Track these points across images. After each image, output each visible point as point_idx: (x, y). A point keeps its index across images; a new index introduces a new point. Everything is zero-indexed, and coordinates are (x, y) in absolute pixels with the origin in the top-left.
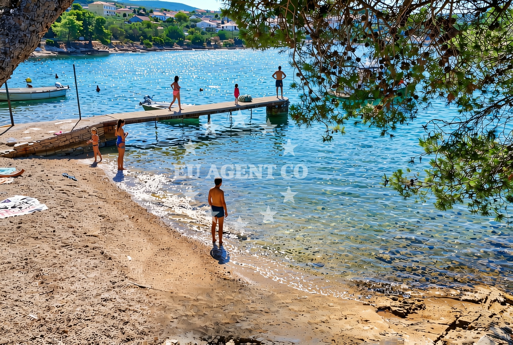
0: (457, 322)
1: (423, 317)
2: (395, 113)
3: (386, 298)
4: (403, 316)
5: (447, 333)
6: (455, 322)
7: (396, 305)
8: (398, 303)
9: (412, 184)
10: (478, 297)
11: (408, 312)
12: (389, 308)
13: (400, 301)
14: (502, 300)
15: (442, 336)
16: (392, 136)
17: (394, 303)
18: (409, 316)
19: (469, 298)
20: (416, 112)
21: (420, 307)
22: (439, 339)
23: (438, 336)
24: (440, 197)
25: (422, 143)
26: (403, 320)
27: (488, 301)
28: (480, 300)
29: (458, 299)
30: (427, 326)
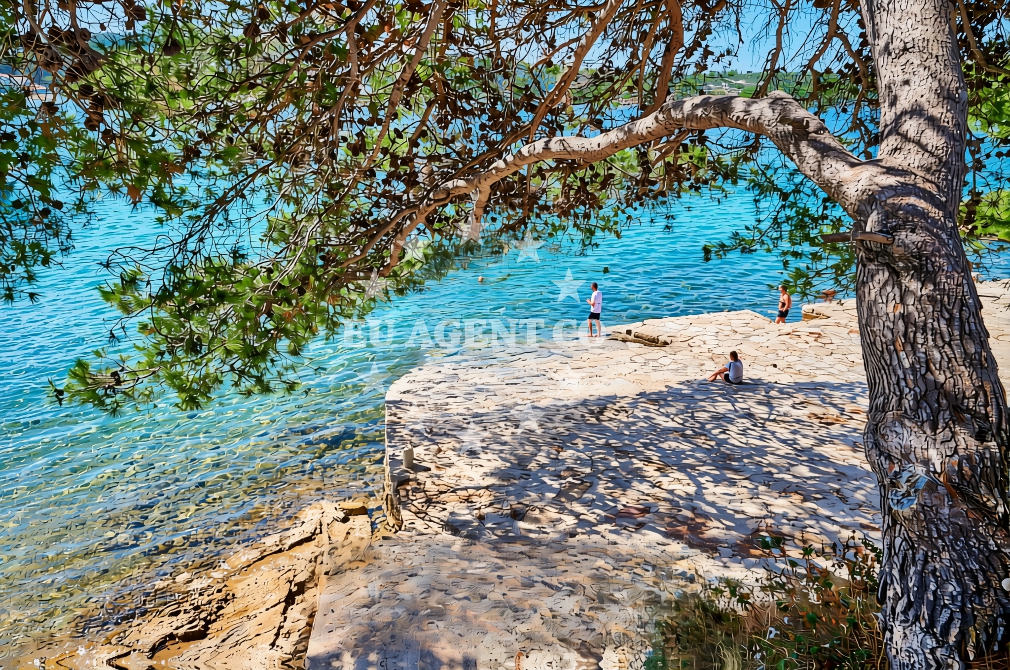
0: (294, 589)
1: (237, 613)
2: (24, 247)
3: (158, 619)
4: (201, 635)
5: (285, 618)
6: (290, 590)
7: (181, 623)
8: (183, 618)
9: (119, 382)
10: (308, 529)
11: (208, 622)
12: (172, 636)
13: (186, 612)
14: (341, 515)
15: (281, 627)
16: (32, 296)
17: (177, 621)
18: (213, 627)
19: (297, 538)
20: (69, 236)
21: (226, 600)
22: (277, 635)
23: (275, 631)
24: (181, 389)
25: (107, 296)
26: (205, 642)
27: (324, 528)
28: (314, 534)
29: (280, 551)
30: (250, 627)
